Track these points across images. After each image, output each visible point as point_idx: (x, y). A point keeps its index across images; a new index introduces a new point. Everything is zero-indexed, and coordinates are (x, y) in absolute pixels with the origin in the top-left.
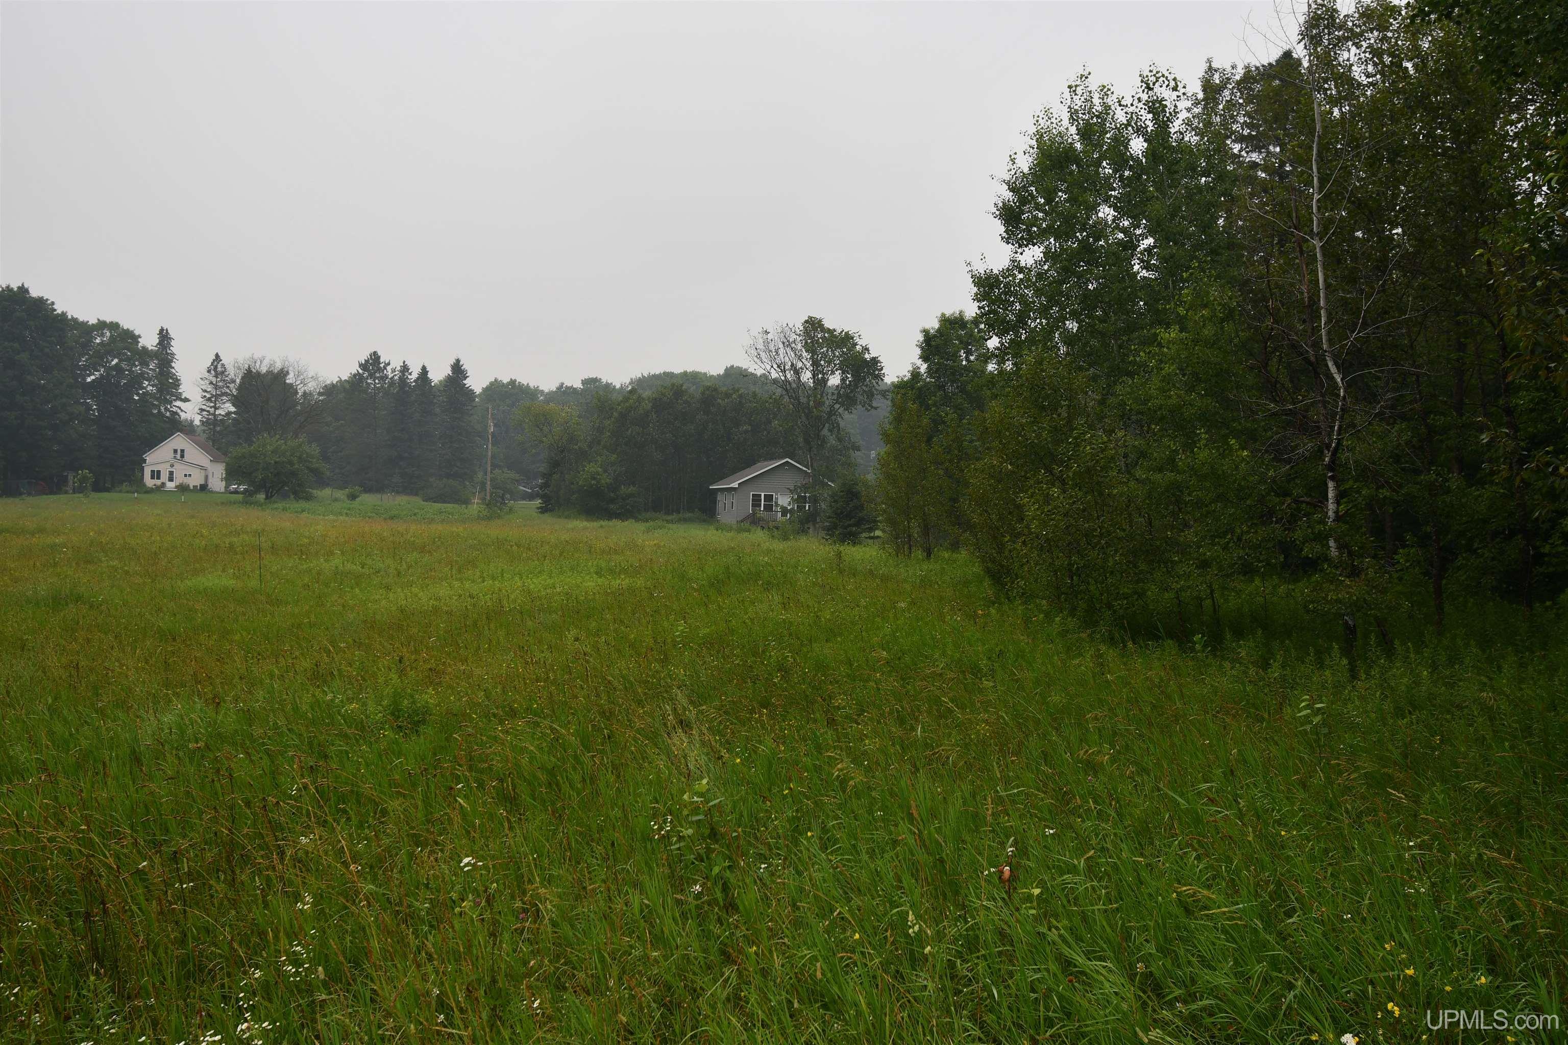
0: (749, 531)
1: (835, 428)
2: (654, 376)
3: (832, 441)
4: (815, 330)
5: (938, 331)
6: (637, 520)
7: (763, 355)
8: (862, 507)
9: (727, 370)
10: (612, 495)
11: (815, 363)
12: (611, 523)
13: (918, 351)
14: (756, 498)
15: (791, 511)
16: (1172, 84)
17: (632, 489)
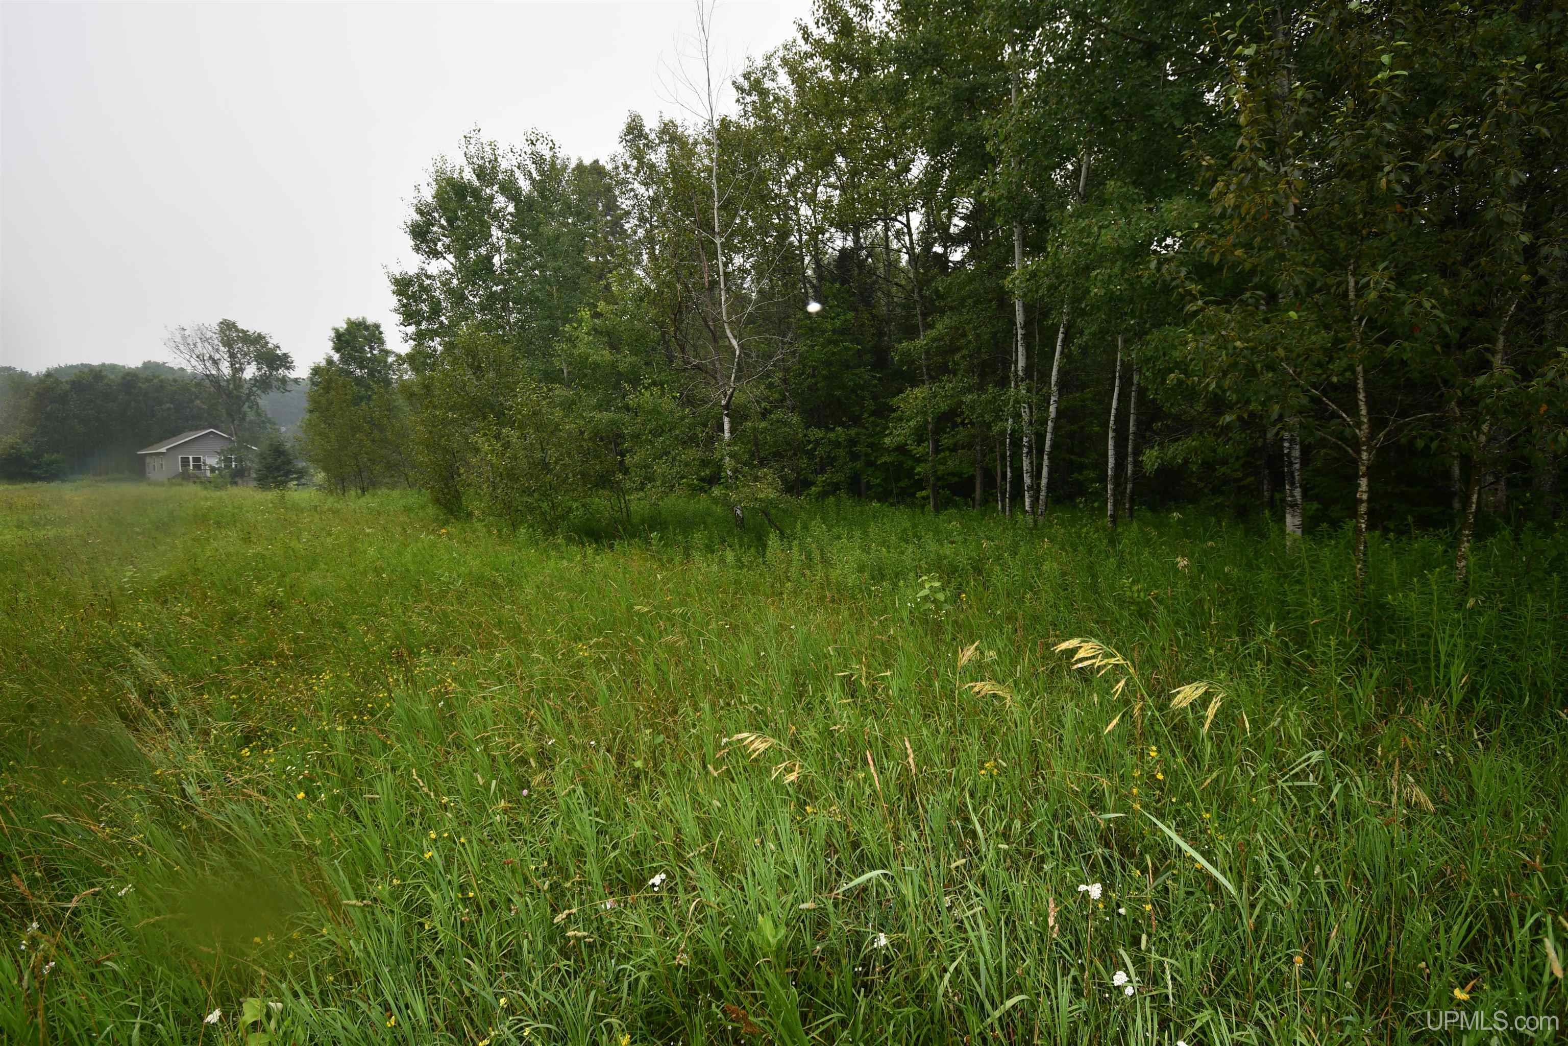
0: (181, 485)
1: (255, 406)
2: (72, 367)
3: (251, 416)
4: (230, 330)
5: (347, 330)
6: (63, 481)
7: (182, 347)
8: (289, 462)
9: (144, 363)
10: (35, 462)
11: (232, 356)
12: (35, 485)
13: (331, 344)
14: (185, 461)
15: (218, 469)
16: (550, 144)
17: (55, 456)
